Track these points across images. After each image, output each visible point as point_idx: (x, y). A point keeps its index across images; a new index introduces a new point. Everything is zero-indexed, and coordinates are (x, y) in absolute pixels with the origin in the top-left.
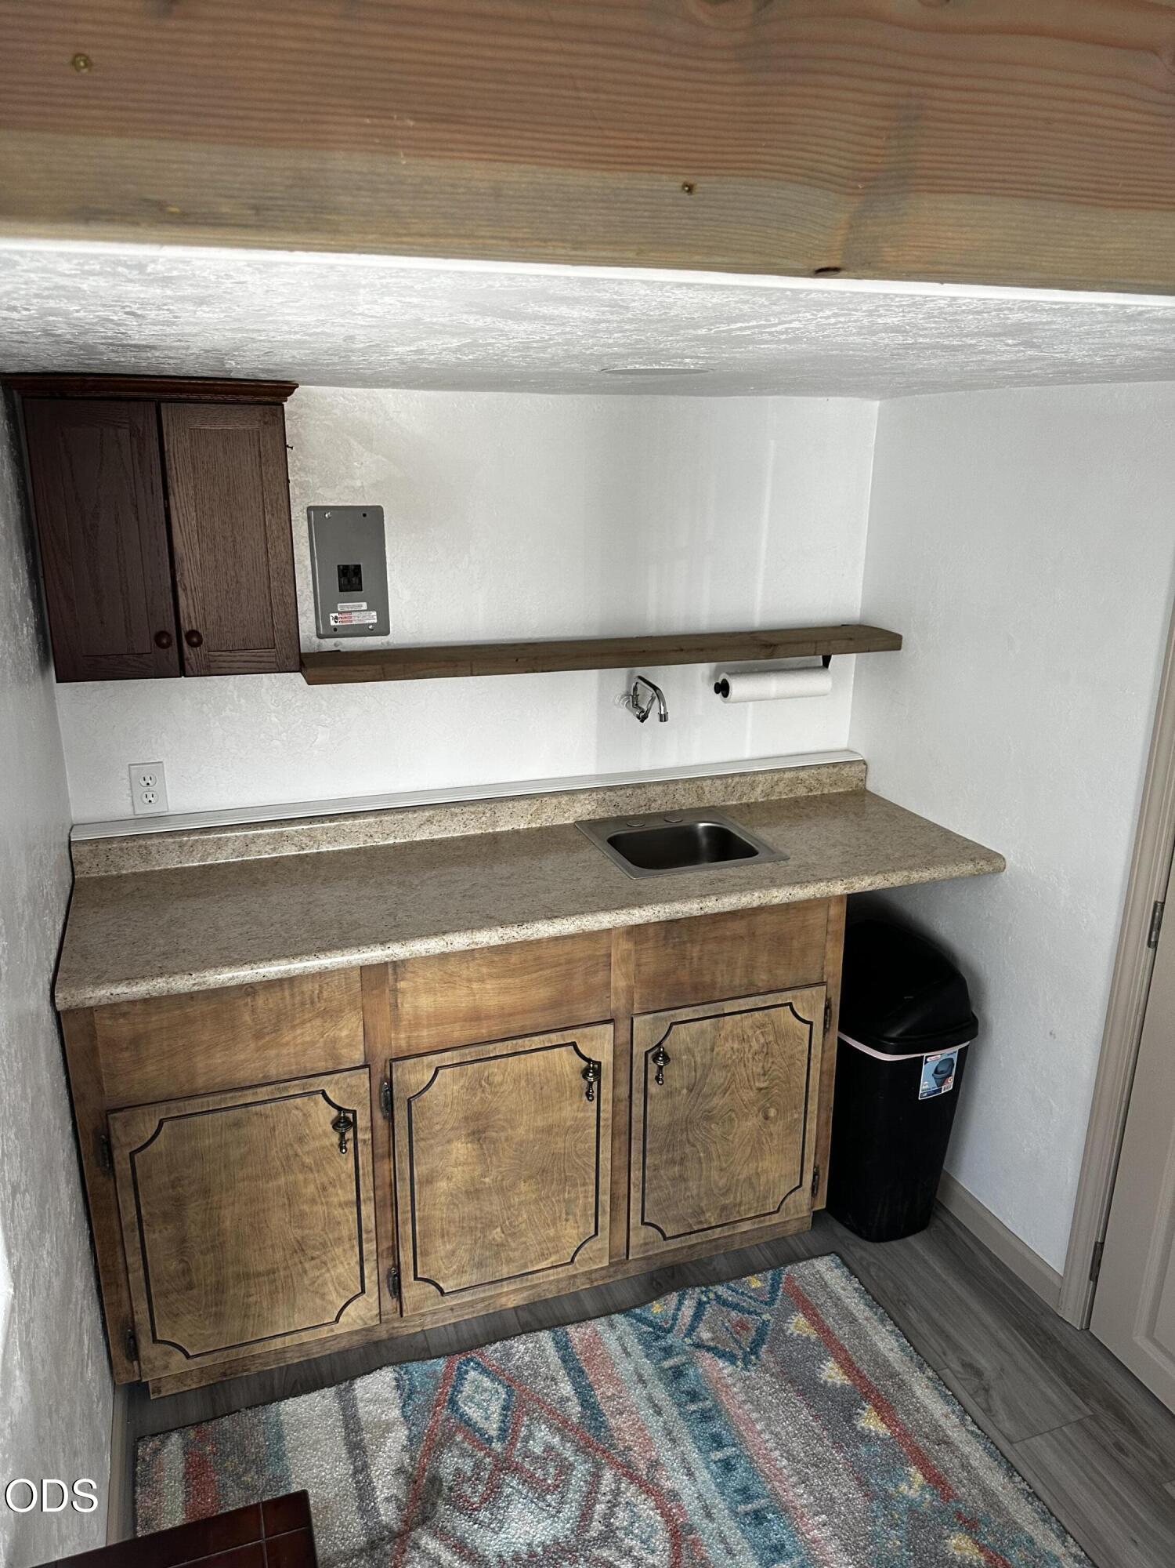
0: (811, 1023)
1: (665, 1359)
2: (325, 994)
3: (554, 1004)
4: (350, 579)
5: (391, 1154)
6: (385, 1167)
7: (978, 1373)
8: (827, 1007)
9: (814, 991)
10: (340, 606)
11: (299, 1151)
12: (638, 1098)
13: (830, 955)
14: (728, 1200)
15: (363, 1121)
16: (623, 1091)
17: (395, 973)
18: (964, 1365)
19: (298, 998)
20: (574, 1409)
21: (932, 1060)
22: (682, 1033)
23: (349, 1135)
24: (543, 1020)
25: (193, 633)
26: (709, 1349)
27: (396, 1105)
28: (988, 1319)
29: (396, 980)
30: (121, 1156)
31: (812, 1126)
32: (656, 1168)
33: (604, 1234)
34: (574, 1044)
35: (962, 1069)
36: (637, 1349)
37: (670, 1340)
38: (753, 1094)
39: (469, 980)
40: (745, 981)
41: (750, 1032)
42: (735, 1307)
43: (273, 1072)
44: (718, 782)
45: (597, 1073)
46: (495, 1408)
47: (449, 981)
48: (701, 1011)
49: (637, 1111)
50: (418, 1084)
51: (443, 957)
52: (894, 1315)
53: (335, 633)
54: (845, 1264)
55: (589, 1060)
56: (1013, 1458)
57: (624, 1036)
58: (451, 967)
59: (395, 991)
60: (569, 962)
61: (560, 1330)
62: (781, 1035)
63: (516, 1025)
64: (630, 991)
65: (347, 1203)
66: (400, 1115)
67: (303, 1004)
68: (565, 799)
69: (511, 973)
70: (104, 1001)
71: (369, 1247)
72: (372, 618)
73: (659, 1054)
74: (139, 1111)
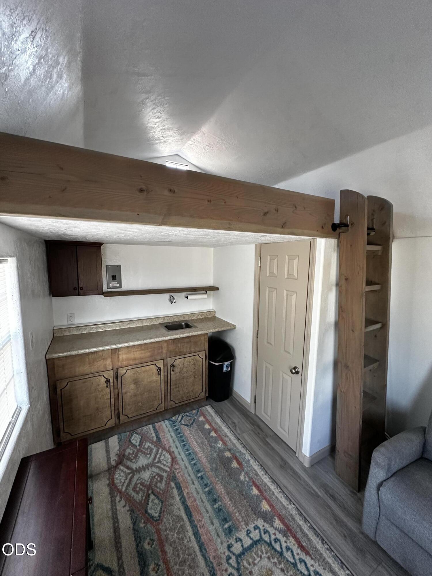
0: (203, 358)
1: (174, 427)
2: (104, 355)
3: (151, 356)
4: (114, 278)
5: (117, 388)
6: (116, 391)
7: (235, 423)
8: (206, 355)
9: (203, 352)
10: (112, 283)
11: (98, 388)
12: (169, 375)
13: (206, 345)
14: (188, 395)
15: (111, 381)
16: (166, 373)
17: (118, 350)
18: (232, 422)
19: (98, 356)
20: (155, 439)
21: (225, 364)
22: (178, 362)
23: (109, 384)
24: (149, 359)
25: (81, 287)
26: (183, 424)
27: (119, 377)
28: (237, 413)
29: (118, 352)
30: (58, 390)
31: (204, 379)
32: (173, 389)
33: (163, 403)
34: (155, 364)
35: (232, 366)
36: (169, 426)
37: (176, 424)
38: (192, 373)
39: (134, 352)
40: (189, 350)
41: (191, 361)
42: (190, 416)
43: (93, 371)
44: (187, 315)
45: (160, 370)
46: (138, 441)
47: (129, 352)
48: (181, 357)
49: (169, 377)
50: (123, 373)
51: (128, 347)
52: (220, 415)
53: (111, 288)
54: (212, 406)
55: (158, 367)
56: (239, 437)
57: (165, 363)
58: (130, 349)
59: (118, 354)
60: (154, 348)
61: (154, 424)
62: (197, 361)
63: (143, 360)
64: (167, 353)
65: (108, 399)
66: (119, 380)
67: (99, 357)
68: (157, 319)
69: (142, 350)
70: (57, 357)
71: (113, 408)
72: (118, 285)
73: (173, 366)
74: (63, 380)
